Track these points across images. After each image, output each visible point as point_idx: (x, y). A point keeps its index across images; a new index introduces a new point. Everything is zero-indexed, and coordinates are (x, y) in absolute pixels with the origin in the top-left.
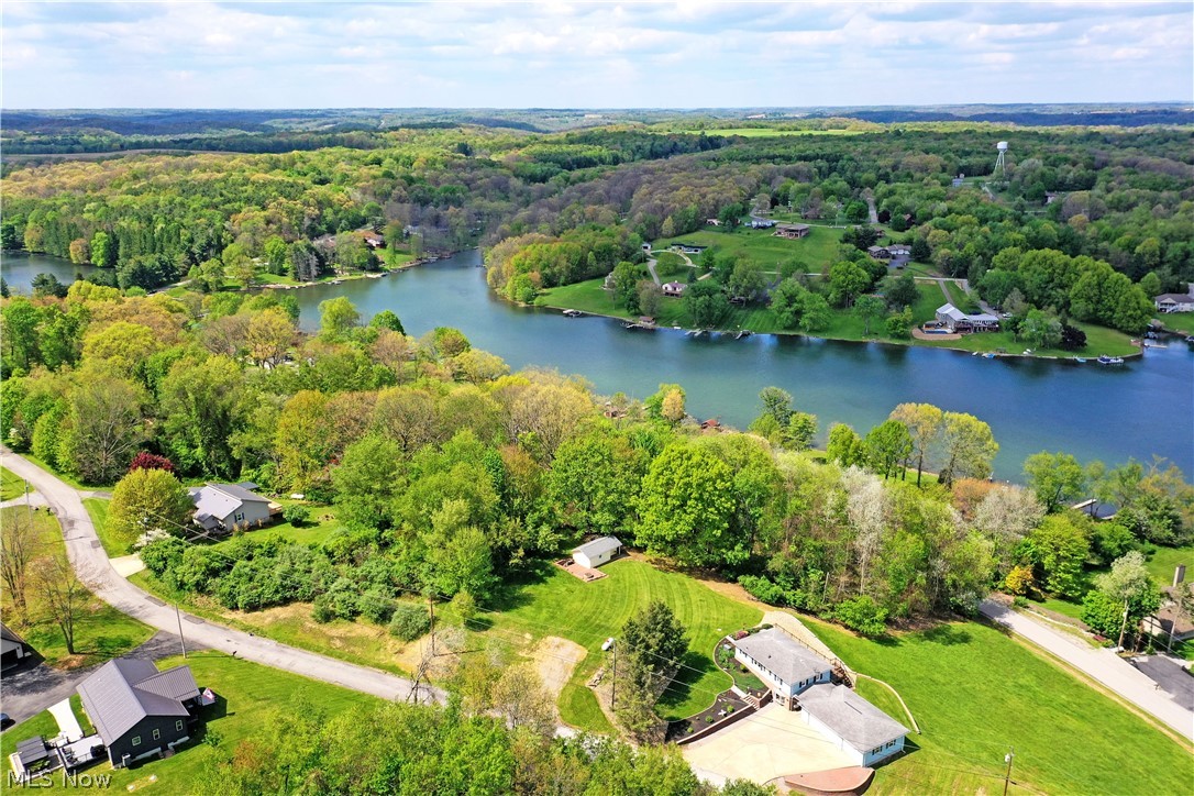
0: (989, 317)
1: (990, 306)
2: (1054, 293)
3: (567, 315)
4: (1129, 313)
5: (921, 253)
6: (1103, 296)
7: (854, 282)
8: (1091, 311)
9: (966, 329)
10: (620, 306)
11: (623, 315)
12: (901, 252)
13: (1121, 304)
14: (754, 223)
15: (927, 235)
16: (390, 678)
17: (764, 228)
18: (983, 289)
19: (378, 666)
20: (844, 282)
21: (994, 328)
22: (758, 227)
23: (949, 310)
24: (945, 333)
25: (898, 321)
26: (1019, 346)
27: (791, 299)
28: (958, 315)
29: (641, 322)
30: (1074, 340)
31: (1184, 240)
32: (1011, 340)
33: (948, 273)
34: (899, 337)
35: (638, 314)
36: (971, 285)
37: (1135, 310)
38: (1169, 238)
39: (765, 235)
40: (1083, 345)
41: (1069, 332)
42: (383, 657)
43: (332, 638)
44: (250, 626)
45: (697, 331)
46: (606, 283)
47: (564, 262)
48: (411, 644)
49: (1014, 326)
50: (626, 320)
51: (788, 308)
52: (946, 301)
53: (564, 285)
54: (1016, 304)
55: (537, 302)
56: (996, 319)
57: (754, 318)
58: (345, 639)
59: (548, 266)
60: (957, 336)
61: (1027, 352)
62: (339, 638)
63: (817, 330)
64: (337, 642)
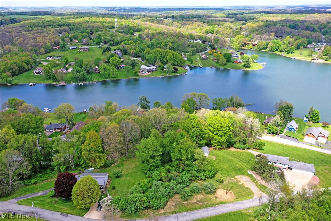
0: (152, 67)
1: (150, 64)
2: (163, 59)
3: (31, 85)
4: (181, 62)
5: (125, 52)
6: (175, 59)
7: (118, 63)
8: (173, 62)
9: (150, 71)
10: (47, 79)
11: (50, 82)
12: (118, 52)
13: (179, 60)
14: (71, 48)
15: (124, 47)
16: (226, 205)
17: (74, 49)
18: (147, 60)
19: (218, 204)
21: (156, 70)
22: (73, 49)
23: (143, 66)
24: (146, 73)
25: (136, 72)
26: (164, 74)
27: (105, 69)
28: (148, 68)
29: (60, 83)
30: (176, 70)
31: (176, 43)
32: (162, 72)
33: (134, 57)
34: (137, 76)
35: (58, 81)
36: (143, 60)
38: (173, 43)
39: (76, 51)
40: (178, 71)
41: (174, 68)
42: (215, 201)
43: (196, 203)
44: (171, 212)
45: (81, 83)
46: (35, 72)
47: (16, 67)
48: (215, 194)
49: (163, 69)
50: (55, 84)
51: (106, 72)
52: (141, 65)
53: (18, 75)
54: (158, 63)
55: (14, 82)
56: (156, 67)
57: (94, 77)
58: (200, 201)
59: (10, 69)
60: (149, 73)
61: (167, 75)
62: (198, 202)
63: (115, 78)
64: (199, 203)
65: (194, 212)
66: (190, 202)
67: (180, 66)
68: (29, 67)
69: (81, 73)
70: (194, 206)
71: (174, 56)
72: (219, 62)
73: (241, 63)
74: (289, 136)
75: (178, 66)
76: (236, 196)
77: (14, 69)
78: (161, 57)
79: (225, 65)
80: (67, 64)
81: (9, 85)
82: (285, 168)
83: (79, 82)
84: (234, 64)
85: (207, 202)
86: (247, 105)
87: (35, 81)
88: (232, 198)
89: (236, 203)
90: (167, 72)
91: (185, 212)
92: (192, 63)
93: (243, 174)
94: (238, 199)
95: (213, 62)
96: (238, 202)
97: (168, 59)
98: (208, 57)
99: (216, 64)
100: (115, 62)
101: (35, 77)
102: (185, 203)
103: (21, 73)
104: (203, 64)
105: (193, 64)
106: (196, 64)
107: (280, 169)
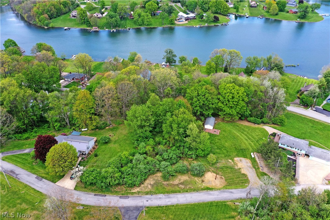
0: (191, 15)
1: (189, 11)
2: (205, 6)
3: (66, 30)
4: (225, 10)
6: (218, 5)
7: (154, 8)
8: (216, 10)
9: (188, 19)
10: (82, 24)
11: (84, 27)
13: (222, 7)
16: (211, 192)
18: (187, 6)
19: (203, 189)
20: (151, 8)
21: (194, 18)
23: (181, 14)
25: (172, 19)
26: (203, 23)
27: (139, 15)
28: (186, 16)
29: (94, 29)
30: (216, 19)
32: (200, 21)
34: (172, 24)
35: (92, 26)
36: (182, 6)
37: (226, 9)
40: (219, 20)
41: (215, 17)
42: (200, 186)
43: (177, 185)
44: (147, 192)
45: (114, 30)
46: (71, 15)
47: (53, 9)
48: (203, 177)
49: (202, 17)
50: (88, 29)
51: (139, 19)
52: (179, 11)
53: (55, 18)
54: (198, 10)
55: (51, 26)
56: (194, 15)
57: (128, 23)
58: (182, 184)
59: (48, 11)
60: (187, 22)
61: (206, 25)
62: (180, 184)
63: (149, 25)
64: (181, 186)
65: (172, 195)
66: (171, 182)
67: (222, 15)
68: (67, 9)
69: (113, 19)
70: (173, 189)
71: (217, 2)
72: (270, 11)
73: (296, 13)
74: (326, 110)
75: (220, 14)
76: (227, 182)
77: (52, 12)
78: (202, 3)
79: (277, 14)
80: (103, 8)
81: (46, 27)
82: (301, 154)
83: (112, 28)
84: (288, 14)
85: (190, 186)
86: (289, 66)
87: (70, 24)
88: (221, 185)
89: (224, 192)
90: (206, 22)
91: (162, 194)
92: (237, 11)
93: (245, 156)
94: (228, 187)
95: (263, 11)
96: (227, 190)
97: (210, 5)
98: (258, 4)
99: (266, 14)
100: (151, 7)
101: (71, 20)
102: (165, 183)
103: (59, 16)
104: (251, 13)
105: (239, 12)
106: (242, 13)
107: (294, 154)
